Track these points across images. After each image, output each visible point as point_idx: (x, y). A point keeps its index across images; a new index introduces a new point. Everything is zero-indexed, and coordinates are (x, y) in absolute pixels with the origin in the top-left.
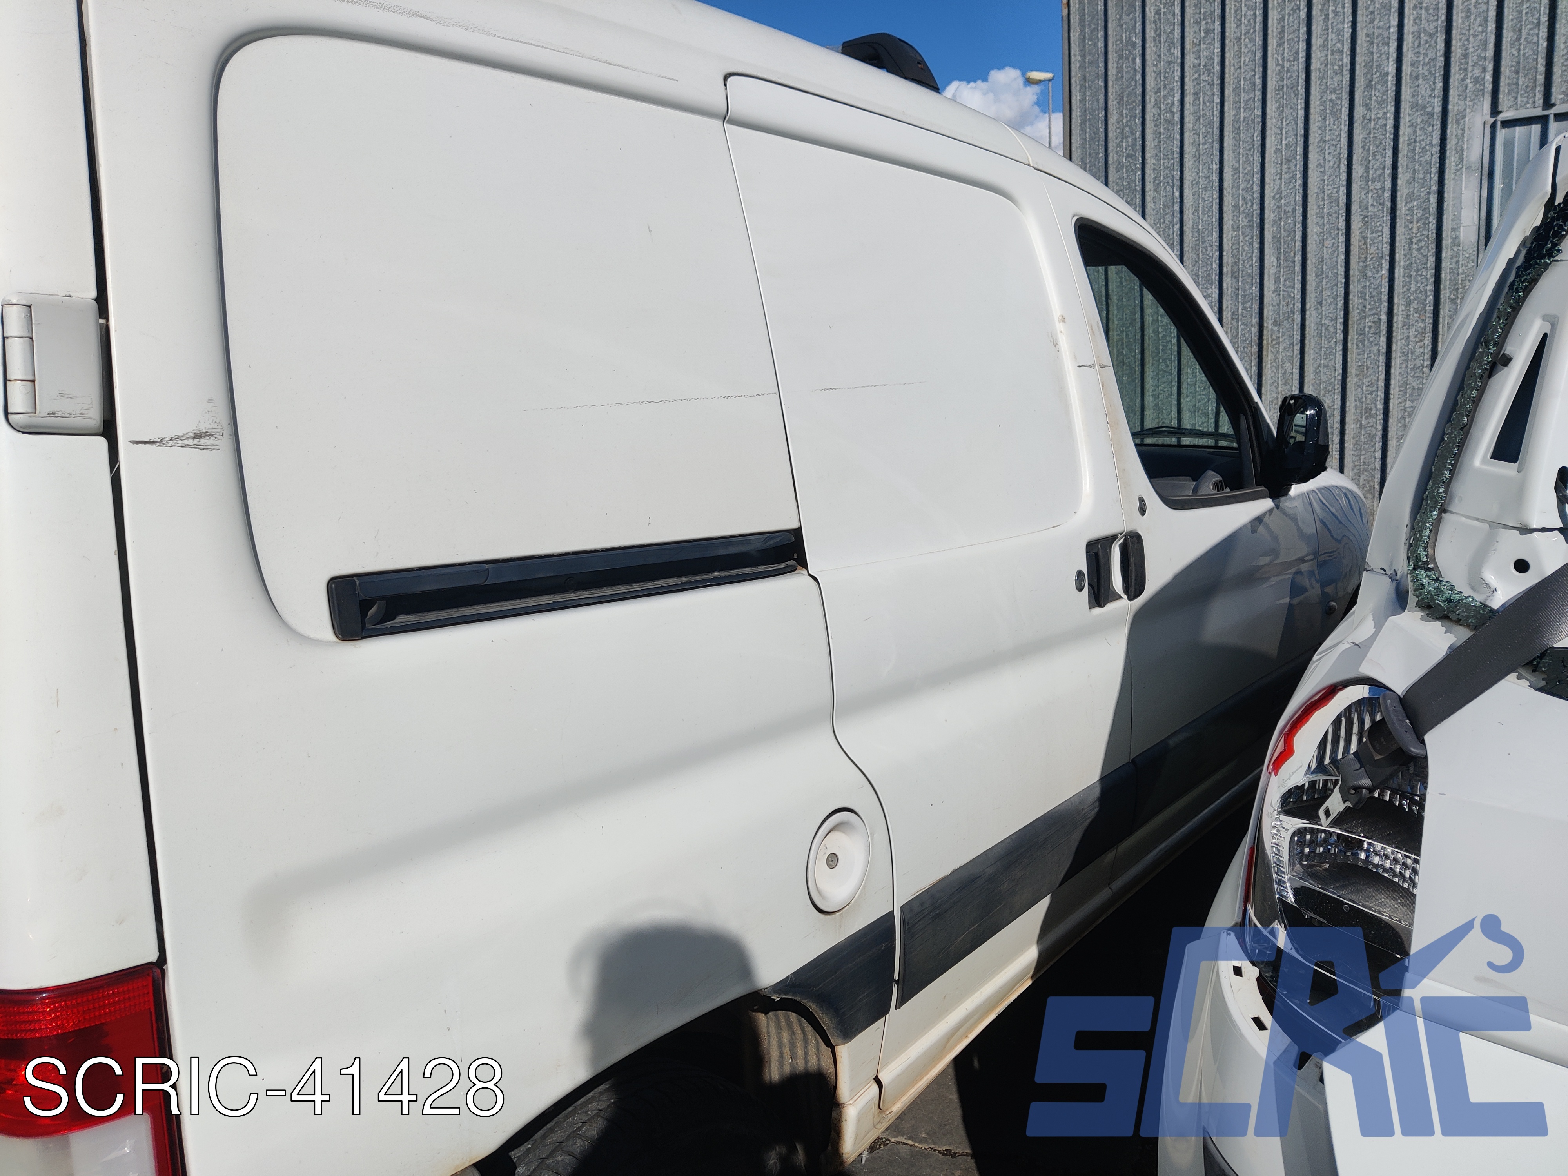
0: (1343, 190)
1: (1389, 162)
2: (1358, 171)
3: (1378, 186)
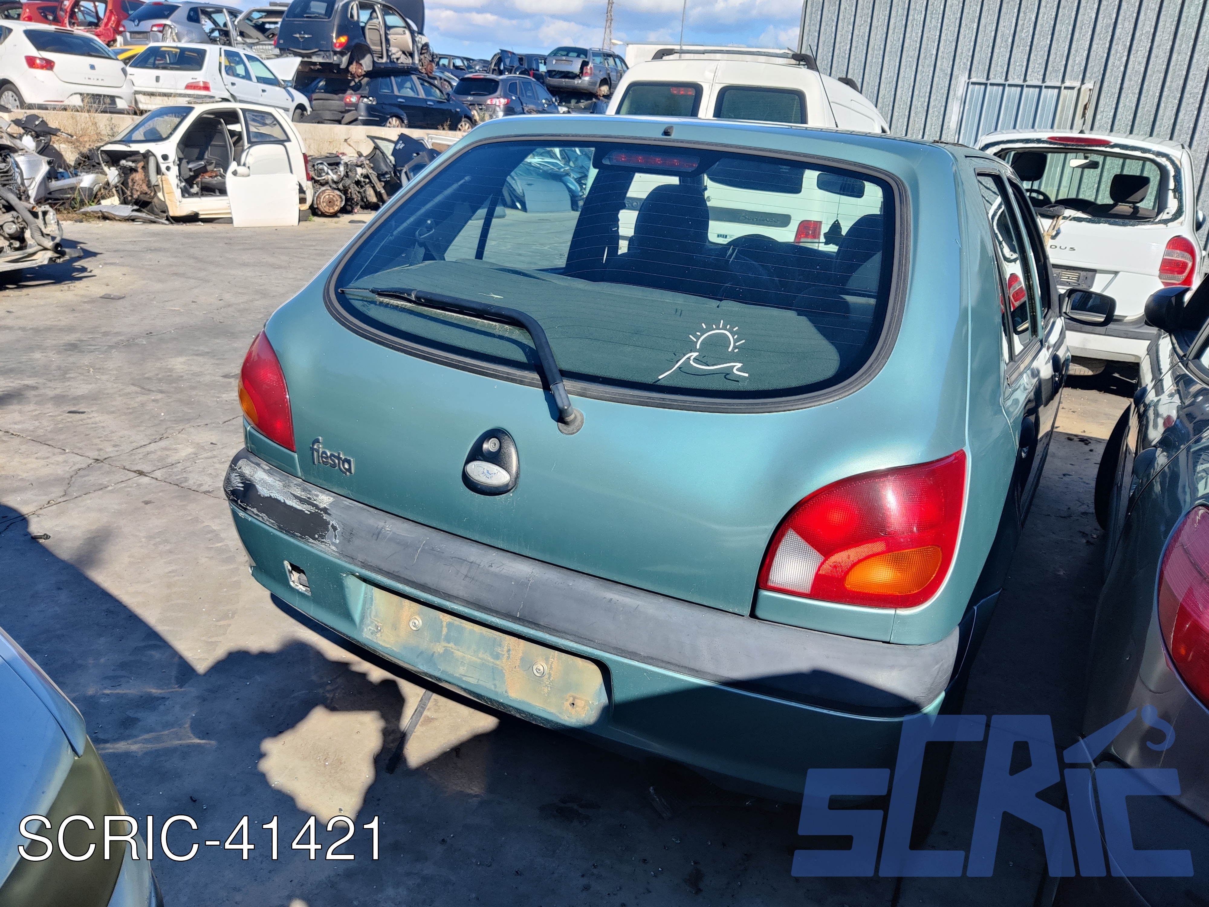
0: (909, 99)
1: (928, 90)
2: (916, 92)
3: (923, 99)
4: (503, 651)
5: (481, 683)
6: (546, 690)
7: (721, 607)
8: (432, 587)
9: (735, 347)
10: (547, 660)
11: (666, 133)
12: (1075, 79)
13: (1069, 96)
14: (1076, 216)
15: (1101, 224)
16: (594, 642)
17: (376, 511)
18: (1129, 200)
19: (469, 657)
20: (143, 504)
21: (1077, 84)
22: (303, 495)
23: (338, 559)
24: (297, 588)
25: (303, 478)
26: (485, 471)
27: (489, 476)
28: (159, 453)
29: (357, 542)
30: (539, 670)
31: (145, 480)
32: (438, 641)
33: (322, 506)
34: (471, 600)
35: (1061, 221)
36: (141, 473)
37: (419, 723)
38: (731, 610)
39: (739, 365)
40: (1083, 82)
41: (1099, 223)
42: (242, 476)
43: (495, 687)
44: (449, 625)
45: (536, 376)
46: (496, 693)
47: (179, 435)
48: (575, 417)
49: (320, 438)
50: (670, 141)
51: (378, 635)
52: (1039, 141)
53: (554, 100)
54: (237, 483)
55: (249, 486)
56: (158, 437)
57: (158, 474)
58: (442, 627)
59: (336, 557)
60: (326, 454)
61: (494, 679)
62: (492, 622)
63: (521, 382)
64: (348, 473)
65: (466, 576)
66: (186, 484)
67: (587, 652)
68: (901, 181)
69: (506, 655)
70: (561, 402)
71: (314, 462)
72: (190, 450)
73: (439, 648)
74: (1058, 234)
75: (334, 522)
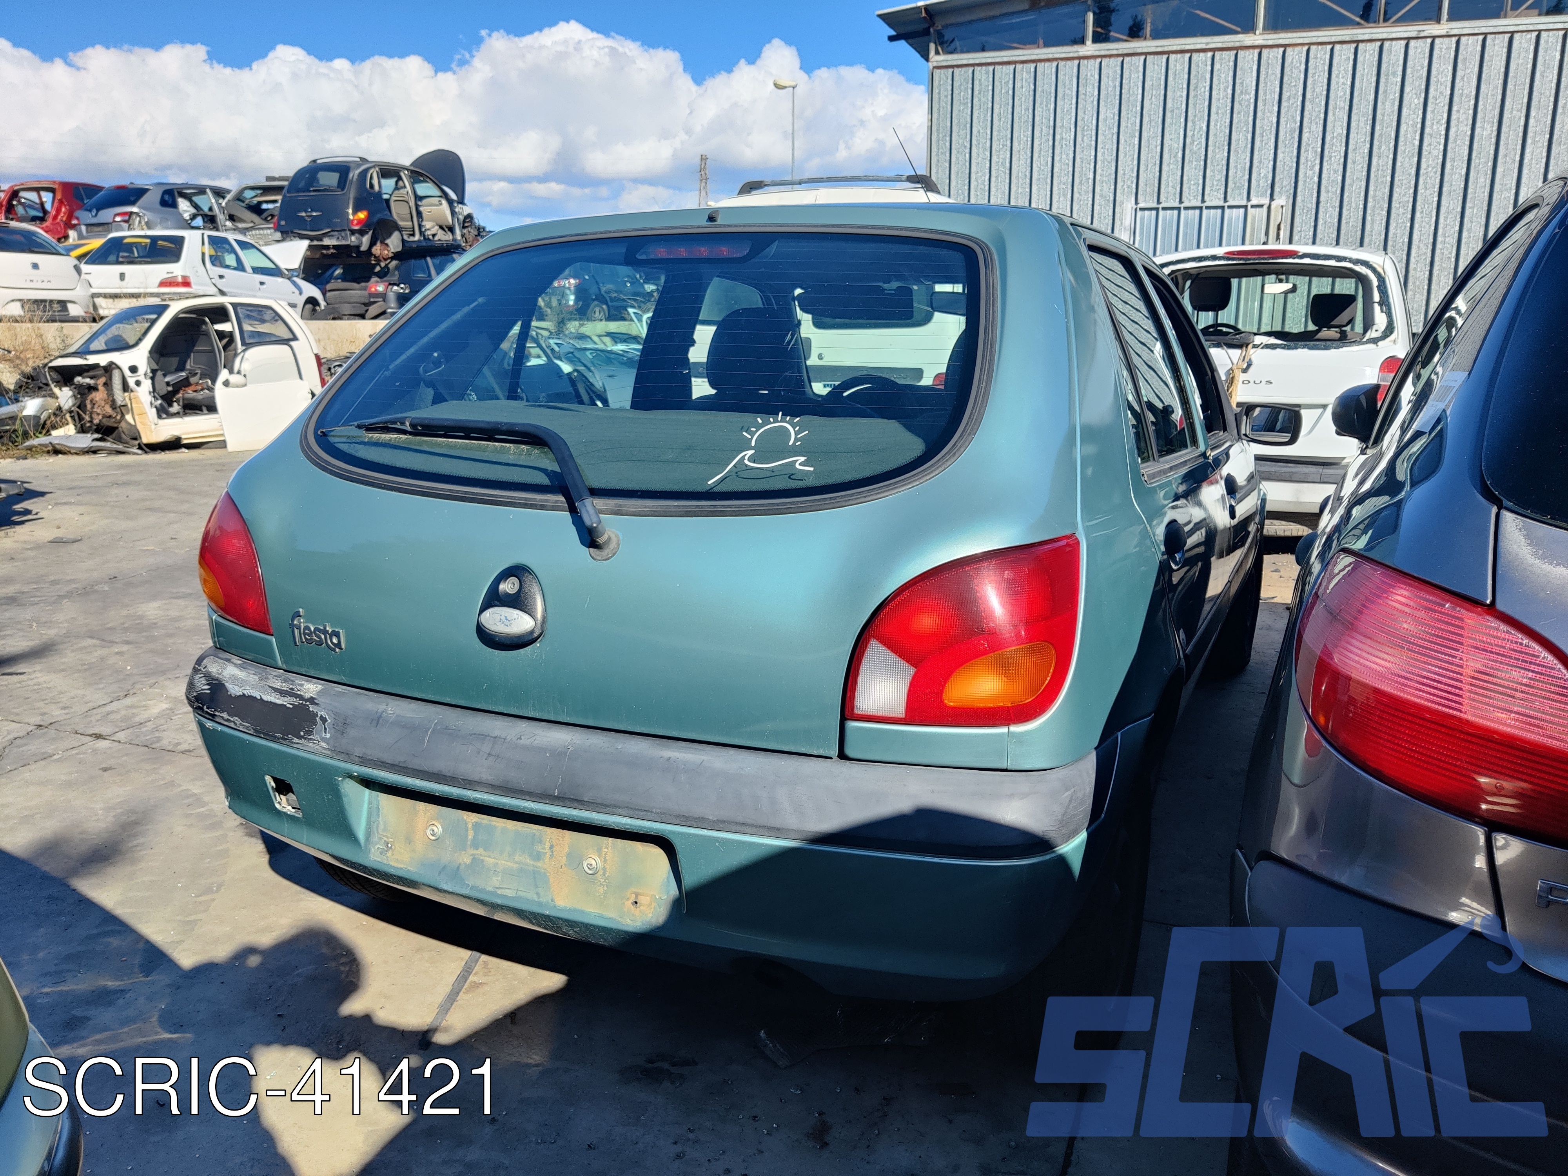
4: (544, 848)
5: (520, 894)
6: (601, 890)
7: (803, 750)
8: (448, 774)
9: (796, 440)
10: (599, 851)
11: (711, 219)
12: (1263, 195)
13: (1257, 216)
14: (1269, 342)
15: (1299, 350)
16: (652, 812)
17: (376, 695)
18: (1333, 323)
19: (504, 863)
20: (101, 772)
21: (1266, 201)
22: (285, 687)
23: (332, 758)
24: (284, 810)
25: (284, 667)
26: (503, 618)
27: (507, 623)
28: (123, 712)
29: (352, 732)
30: (591, 865)
31: (102, 744)
32: (464, 849)
33: (307, 696)
34: (497, 783)
35: (1251, 350)
36: (99, 737)
37: (463, 990)
38: (815, 753)
39: (802, 459)
40: (1272, 198)
41: (1296, 348)
42: (208, 676)
43: (539, 897)
44: (476, 826)
45: (562, 499)
46: (540, 904)
47: (151, 690)
48: (609, 539)
49: (301, 610)
50: (715, 227)
51: (389, 854)
52: (1214, 258)
53: (638, 276)
54: (202, 686)
55: (217, 686)
56: (122, 694)
57: (121, 736)
58: (467, 831)
59: (328, 757)
60: (309, 629)
61: (537, 886)
62: (525, 807)
63: (542, 507)
64: (337, 650)
65: (489, 754)
66: (159, 745)
67: (645, 828)
68: (986, 244)
69: (549, 853)
70: (589, 519)
71: (295, 643)
72: (164, 706)
73: (465, 859)
74: (1249, 365)
75: (322, 713)
